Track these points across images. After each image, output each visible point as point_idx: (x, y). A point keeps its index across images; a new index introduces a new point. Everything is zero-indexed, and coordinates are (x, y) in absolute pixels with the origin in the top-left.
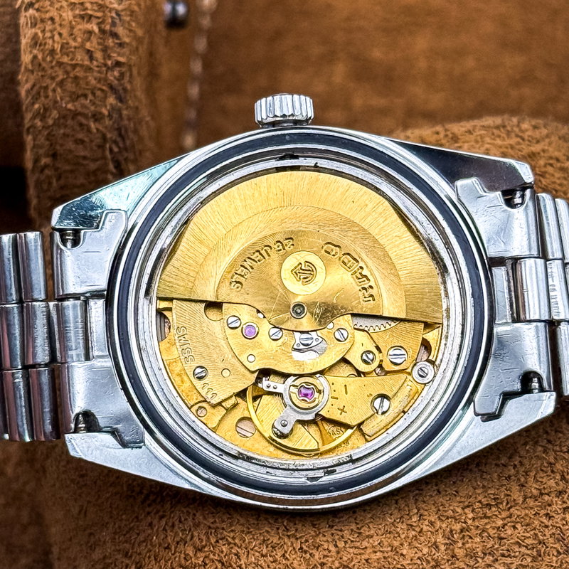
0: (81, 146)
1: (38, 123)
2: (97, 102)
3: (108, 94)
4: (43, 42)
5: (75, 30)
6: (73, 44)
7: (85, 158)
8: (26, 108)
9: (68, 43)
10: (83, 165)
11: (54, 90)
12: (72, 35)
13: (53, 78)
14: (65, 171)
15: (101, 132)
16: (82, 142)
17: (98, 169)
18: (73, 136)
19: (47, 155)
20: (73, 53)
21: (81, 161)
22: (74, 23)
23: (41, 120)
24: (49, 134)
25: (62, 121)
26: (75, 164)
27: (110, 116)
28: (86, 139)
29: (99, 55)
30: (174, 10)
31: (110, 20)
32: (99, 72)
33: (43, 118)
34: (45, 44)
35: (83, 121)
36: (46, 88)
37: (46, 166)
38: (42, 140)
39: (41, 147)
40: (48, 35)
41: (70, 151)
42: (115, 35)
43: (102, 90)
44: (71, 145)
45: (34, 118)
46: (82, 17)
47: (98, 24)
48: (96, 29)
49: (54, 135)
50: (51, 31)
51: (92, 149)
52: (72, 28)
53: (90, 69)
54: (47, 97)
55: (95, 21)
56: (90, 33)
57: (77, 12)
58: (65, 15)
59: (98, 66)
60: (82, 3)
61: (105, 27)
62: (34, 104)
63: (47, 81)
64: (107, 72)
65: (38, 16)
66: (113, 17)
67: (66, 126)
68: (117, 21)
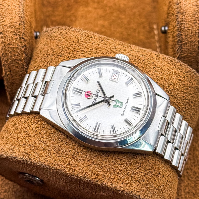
0: (17, 68)
1: (6, 63)
2: (20, 56)
3: (23, 54)
4: (5, 42)
6: (13, 42)
7: (18, 71)
8: (2, 59)
9: (11, 42)
10: (18, 73)
11: (9, 54)
12: (12, 39)
14: (14, 75)
15: (22, 64)
16: (17, 67)
17: (22, 74)
18: (15, 65)
19: (9, 71)
20: (13, 44)
21: (17, 72)
22: (12, 36)
23: (6, 62)
24: (8, 66)
25: (12, 62)
26: (16, 73)
27: (24, 59)
28: (19, 66)
29: (19, 44)
30: (36, 34)
32: (20, 48)
34: (6, 42)
35: (17, 61)
36: (7, 54)
37: (9, 74)
38: (7, 67)
39: (7, 69)
40: (6, 40)
41: (15, 70)
42: (23, 38)
43: (21, 53)
44: (15, 68)
45: (4, 62)
46: (14, 34)
48: (18, 38)
49: (10, 66)
51: (20, 69)
52: (12, 38)
53: (18, 48)
54: (7, 56)
55: (18, 35)
56: (17, 38)
57: (13, 33)
58: (10, 35)
59: (20, 47)
60: (14, 31)
61: (20, 37)
62: (4, 58)
63: (7, 52)
64: (22, 48)
65: (3, 36)
66: (22, 34)
67: (13, 63)
68: (24, 35)
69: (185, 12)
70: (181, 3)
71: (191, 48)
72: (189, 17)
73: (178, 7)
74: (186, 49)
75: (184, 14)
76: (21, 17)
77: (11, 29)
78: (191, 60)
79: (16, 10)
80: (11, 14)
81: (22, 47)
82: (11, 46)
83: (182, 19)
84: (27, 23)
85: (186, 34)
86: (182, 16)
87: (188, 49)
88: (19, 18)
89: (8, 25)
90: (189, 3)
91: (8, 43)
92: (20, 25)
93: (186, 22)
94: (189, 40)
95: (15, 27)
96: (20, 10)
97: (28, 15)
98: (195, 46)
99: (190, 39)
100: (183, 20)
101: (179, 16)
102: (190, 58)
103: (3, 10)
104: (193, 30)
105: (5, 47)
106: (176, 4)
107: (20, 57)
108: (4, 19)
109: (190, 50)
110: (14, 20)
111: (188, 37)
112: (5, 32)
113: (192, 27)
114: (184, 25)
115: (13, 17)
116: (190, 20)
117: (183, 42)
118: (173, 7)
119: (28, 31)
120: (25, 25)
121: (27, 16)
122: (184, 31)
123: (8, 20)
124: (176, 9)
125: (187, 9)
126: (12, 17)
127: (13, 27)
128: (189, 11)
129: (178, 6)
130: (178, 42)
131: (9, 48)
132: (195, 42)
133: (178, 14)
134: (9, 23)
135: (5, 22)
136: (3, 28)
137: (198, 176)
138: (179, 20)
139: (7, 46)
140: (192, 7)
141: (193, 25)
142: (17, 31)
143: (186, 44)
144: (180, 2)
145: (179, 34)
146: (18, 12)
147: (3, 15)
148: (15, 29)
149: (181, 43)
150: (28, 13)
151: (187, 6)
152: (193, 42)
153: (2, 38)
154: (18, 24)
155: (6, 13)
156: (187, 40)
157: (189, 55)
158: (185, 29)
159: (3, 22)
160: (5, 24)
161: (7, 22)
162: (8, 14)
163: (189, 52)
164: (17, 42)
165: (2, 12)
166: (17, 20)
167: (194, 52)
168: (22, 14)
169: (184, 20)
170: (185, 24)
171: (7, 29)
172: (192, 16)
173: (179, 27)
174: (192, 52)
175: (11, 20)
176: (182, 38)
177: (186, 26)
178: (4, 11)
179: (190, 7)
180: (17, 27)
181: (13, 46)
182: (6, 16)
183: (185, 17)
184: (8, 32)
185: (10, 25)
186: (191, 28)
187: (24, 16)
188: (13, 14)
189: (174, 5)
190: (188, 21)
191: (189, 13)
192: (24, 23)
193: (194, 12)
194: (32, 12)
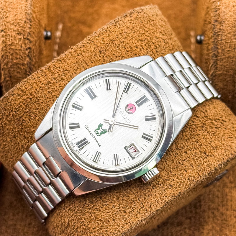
0: (19, 74)
1: (5, 67)
3: (27, 57)
4: (6, 42)
5: (16, 38)
6: (15, 42)
7: (20, 77)
9: (14, 42)
11: (10, 56)
13: (10, 53)
14: (14, 82)
15: (25, 69)
16: (19, 72)
18: (16, 71)
19: (8, 77)
20: (16, 45)
23: (6, 66)
25: (13, 66)
26: (17, 79)
27: (27, 64)
28: (21, 72)
29: (23, 45)
30: (47, 34)
31: (27, 35)
32: (24, 51)
33: (7, 65)
34: (7, 43)
35: (20, 66)
36: (8, 56)
37: (8, 80)
38: (6, 72)
39: (7, 74)
40: (8, 40)
41: (16, 75)
42: (28, 39)
43: (25, 56)
44: (15, 74)
45: (4, 65)
47: (23, 36)
48: (23, 38)
49: (10, 71)
50: (9, 38)
51: (22, 75)
52: (15, 37)
53: (21, 50)
54: (8, 59)
55: (22, 35)
56: (21, 39)
57: (17, 32)
58: (13, 34)
59: (23, 49)
60: (18, 30)
61: (25, 37)
62: (4, 61)
63: (8, 54)
64: (26, 51)
65: (4, 34)
66: (27, 34)
67: (14, 68)
68: (29, 35)
69: (224, 22)
70: (220, 11)
71: (227, 65)
72: (228, 27)
73: (216, 15)
74: (222, 66)
75: (223, 24)
76: (28, 14)
77: (14, 27)
78: (227, 79)
79: (22, 5)
80: (16, 10)
81: (26, 49)
82: (13, 47)
83: (220, 29)
84: (35, 21)
85: (223, 48)
86: (219, 25)
87: (225, 66)
88: (25, 15)
89: (11, 22)
90: (230, 11)
91: (10, 43)
92: (25, 24)
93: (224, 33)
94: (225, 56)
95: (19, 25)
96: (27, 5)
97: (36, 11)
98: (232, 63)
99: (228, 54)
100: (220, 31)
101: (216, 26)
102: (226, 77)
103: (7, 3)
104: (231, 43)
105: (6, 48)
106: (214, 11)
107: (22, 60)
108: (8, 15)
109: (227, 68)
110: (18, 17)
111: (226, 51)
112: (7, 30)
113: (231, 39)
114: (222, 37)
115: (18, 13)
116: (229, 32)
117: (219, 57)
118: (210, 14)
119: (36, 31)
120: (32, 24)
121: (34, 12)
122: (221, 44)
123: (11, 16)
124: (214, 17)
125: (226, 18)
126: (16, 13)
127: (17, 25)
128: (229, 21)
129: (216, 13)
130: (213, 57)
131: (11, 50)
132: (233, 58)
133: (216, 23)
134: (13, 20)
135: (8, 19)
136: (5, 25)
137: (225, 219)
138: (216, 31)
139: (8, 47)
140: (233, 16)
141: (232, 37)
142: (21, 29)
143: (222, 60)
144: (219, 9)
145: (215, 47)
146: (24, 7)
147: (6, 9)
148: (20, 28)
149: (216, 58)
150: (36, 9)
151: (226, 14)
152: (231, 58)
153: (3, 36)
154: (23, 22)
155: (10, 8)
156: (224, 55)
157: (225, 72)
158: (223, 41)
159: (5, 17)
160: (8, 21)
161: (10, 19)
162: (12, 9)
163: (225, 70)
164: (20, 43)
165: (5, 6)
166: (22, 17)
167: (231, 70)
168: (29, 9)
169: (222, 30)
170: (223, 35)
171: (10, 27)
172: (232, 27)
173: (216, 39)
174: (228, 70)
175: (15, 16)
176: (218, 52)
177: (223, 39)
178: (8, 5)
179: (231, 16)
180: (21, 25)
181: (15, 47)
182: (10, 11)
183: (224, 28)
184: (11, 31)
185: (14, 23)
186: (229, 41)
187: (31, 13)
188: (18, 9)
189: (212, 12)
190: (227, 32)
191: (228, 23)
192: (31, 21)
193: (234, 22)
194: (43, 8)
